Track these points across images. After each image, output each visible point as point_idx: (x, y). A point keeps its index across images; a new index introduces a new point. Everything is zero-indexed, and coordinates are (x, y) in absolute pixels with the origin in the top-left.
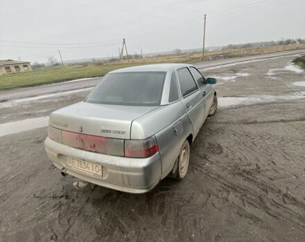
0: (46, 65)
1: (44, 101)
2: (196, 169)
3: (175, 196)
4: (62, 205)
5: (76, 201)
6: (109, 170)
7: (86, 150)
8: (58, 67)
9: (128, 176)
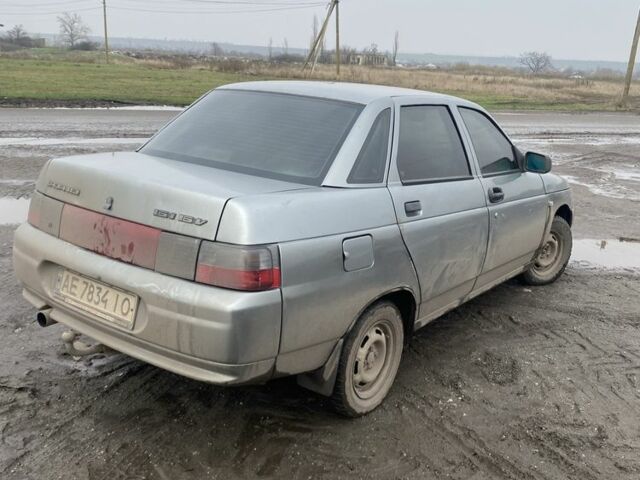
0: (50, 43)
1: (21, 154)
2: (412, 405)
3: (320, 449)
4: (19, 407)
5: (55, 406)
6: (151, 308)
7: (112, 258)
8: (87, 54)
9: (191, 327)
